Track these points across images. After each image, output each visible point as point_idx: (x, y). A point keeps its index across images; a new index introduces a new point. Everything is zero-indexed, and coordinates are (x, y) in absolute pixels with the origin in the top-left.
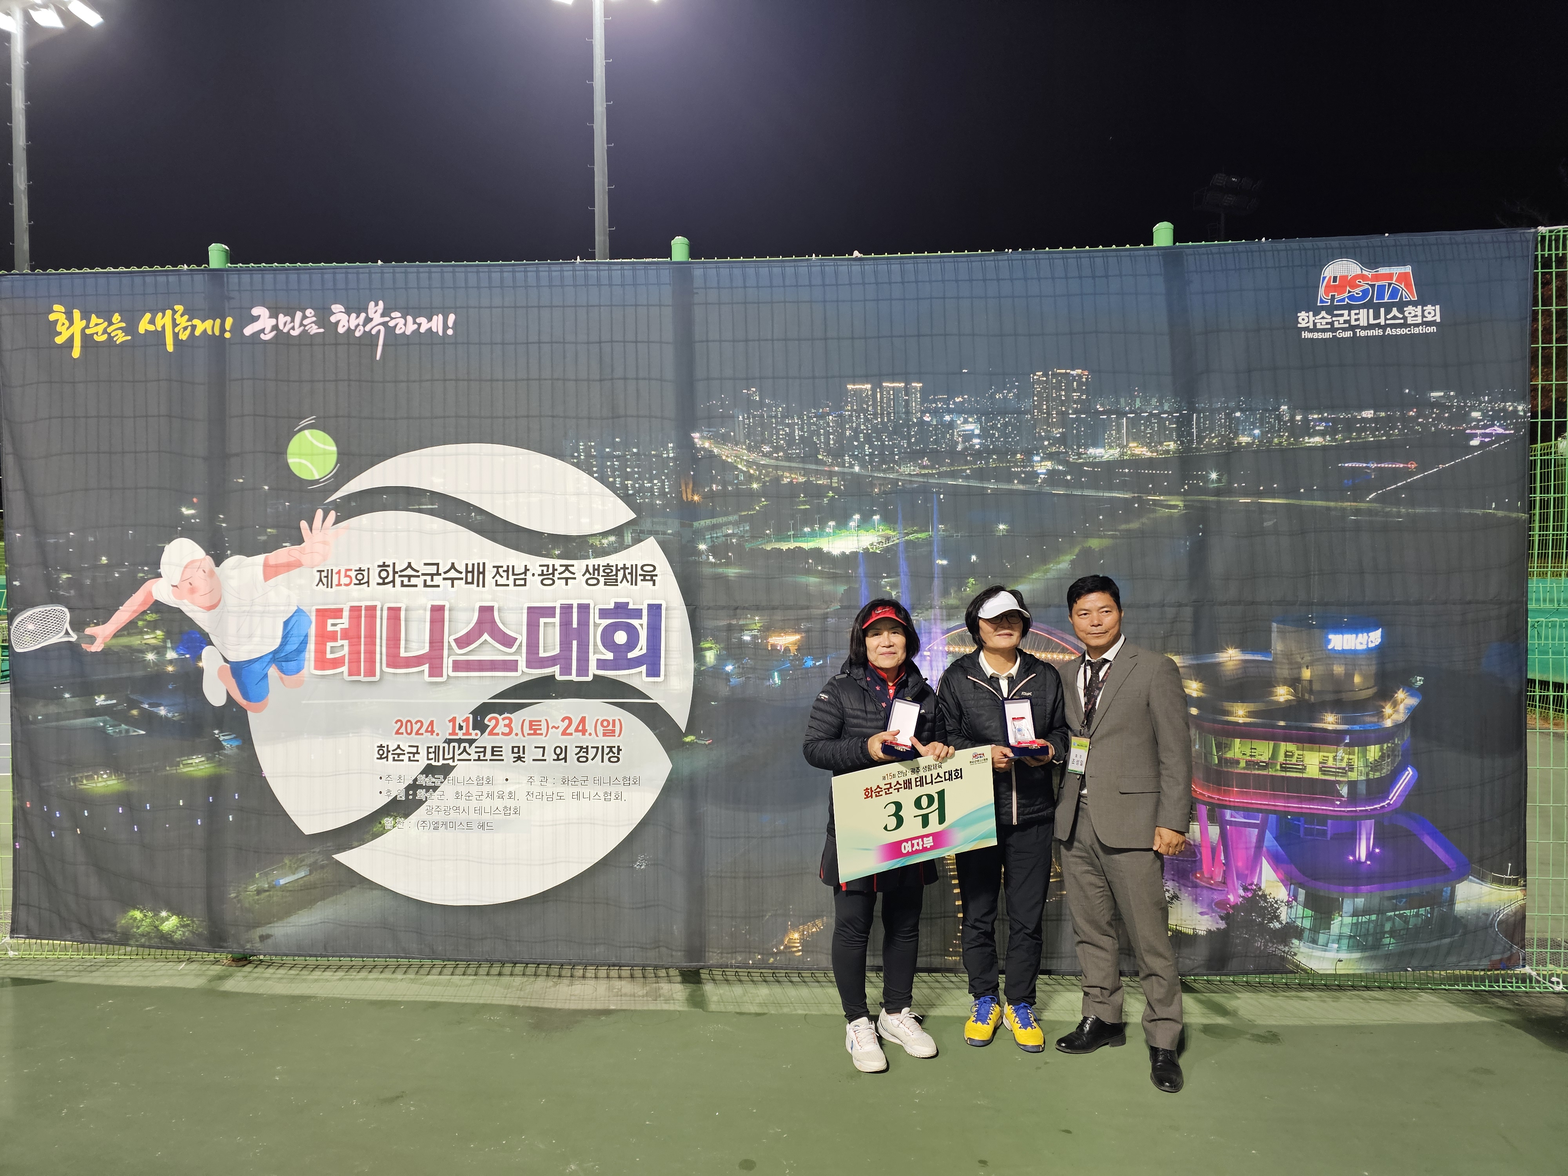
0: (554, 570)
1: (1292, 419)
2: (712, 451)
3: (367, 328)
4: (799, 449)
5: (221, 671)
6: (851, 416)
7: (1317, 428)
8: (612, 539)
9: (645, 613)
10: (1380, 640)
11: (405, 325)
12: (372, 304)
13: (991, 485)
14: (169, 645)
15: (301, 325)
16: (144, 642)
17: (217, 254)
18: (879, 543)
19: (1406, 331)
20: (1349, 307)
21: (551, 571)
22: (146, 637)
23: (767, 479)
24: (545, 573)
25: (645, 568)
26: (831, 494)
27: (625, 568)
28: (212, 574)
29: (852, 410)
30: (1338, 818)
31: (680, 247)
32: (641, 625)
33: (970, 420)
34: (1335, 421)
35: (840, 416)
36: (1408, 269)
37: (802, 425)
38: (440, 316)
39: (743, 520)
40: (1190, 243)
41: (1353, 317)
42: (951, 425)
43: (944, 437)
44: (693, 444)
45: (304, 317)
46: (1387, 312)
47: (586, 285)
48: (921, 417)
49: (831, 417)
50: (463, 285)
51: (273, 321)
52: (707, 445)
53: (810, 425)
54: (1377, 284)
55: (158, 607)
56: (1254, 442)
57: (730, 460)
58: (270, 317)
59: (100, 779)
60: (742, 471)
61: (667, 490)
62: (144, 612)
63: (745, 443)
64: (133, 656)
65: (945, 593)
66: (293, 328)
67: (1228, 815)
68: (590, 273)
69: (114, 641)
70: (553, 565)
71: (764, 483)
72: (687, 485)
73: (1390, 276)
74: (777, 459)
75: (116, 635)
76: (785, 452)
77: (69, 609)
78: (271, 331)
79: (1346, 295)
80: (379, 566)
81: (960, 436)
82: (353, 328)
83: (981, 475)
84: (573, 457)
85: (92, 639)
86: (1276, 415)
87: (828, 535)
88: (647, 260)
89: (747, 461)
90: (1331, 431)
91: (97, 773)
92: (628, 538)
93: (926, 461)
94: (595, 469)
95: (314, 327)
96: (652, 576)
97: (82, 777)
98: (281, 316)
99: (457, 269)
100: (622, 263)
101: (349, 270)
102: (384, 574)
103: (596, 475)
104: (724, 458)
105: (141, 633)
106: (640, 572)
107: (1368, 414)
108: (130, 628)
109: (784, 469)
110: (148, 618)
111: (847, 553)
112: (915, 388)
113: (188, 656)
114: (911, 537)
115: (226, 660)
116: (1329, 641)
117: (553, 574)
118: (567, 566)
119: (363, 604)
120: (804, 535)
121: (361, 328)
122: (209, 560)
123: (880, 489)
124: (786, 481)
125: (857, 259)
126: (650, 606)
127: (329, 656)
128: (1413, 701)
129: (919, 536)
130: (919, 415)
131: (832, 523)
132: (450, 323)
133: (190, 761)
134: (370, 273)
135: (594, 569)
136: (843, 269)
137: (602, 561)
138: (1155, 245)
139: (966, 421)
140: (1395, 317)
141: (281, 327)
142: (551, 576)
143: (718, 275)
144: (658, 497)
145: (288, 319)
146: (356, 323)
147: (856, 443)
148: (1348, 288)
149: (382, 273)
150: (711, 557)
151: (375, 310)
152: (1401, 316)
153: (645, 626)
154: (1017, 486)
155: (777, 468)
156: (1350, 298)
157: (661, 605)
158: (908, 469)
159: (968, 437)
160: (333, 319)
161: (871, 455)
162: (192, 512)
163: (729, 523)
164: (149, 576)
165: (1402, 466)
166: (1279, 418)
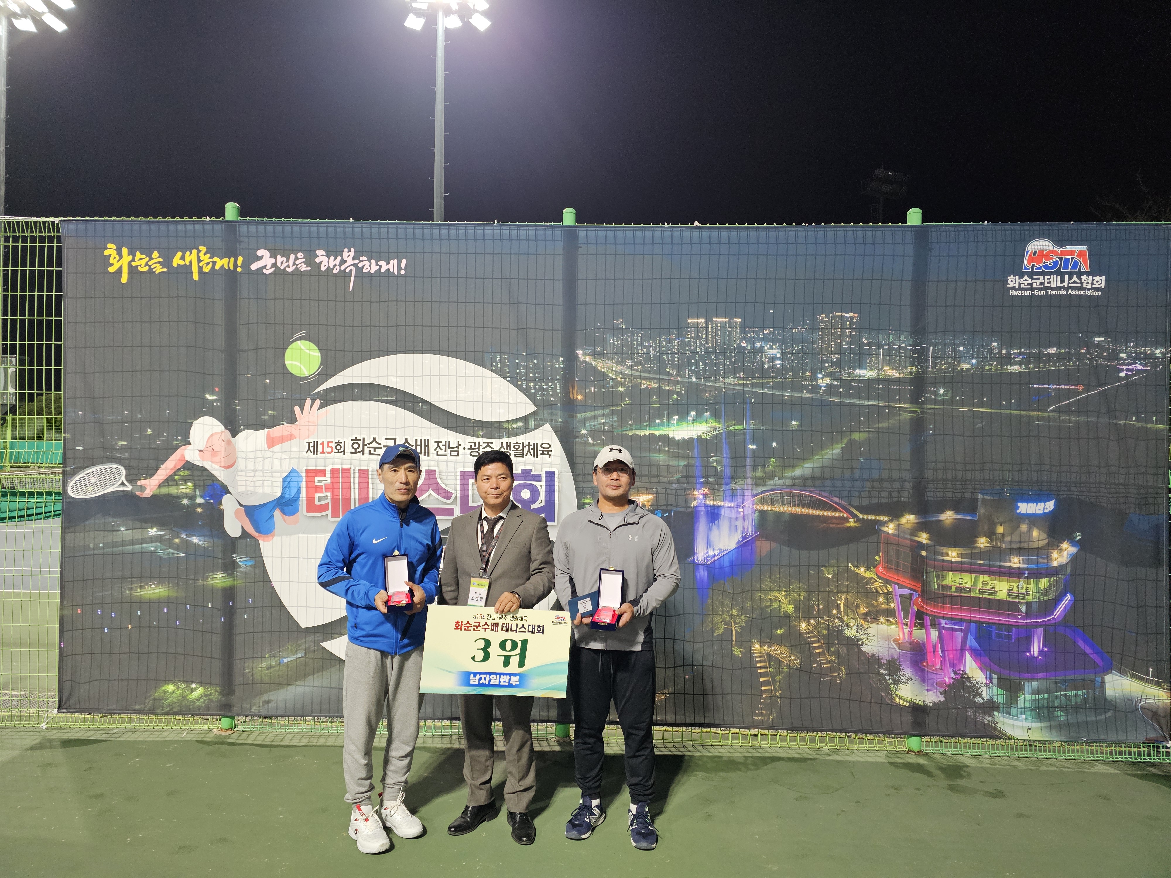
0: (479, 445)
1: (1000, 352)
2: (591, 364)
3: (343, 268)
4: (653, 364)
5: (237, 512)
6: (690, 342)
7: (1016, 359)
8: (520, 424)
9: (543, 479)
10: (1053, 507)
11: (370, 266)
12: (346, 250)
13: (788, 394)
14: (198, 493)
15: (294, 264)
16: (180, 491)
17: (231, 210)
18: (709, 432)
19: (1082, 293)
20: (1043, 274)
21: (477, 446)
22: (181, 487)
23: (630, 385)
24: (473, 447)
25: (544, 446)
26: (675, 396)
27: (529, 445)
28: (229, 443)
29: (691, 338)
30: (1018, 626)
31: (569, 215)
32: (541, 486)
33: (774, 347)
34: (1029, 355)
35: (682, 341)
36: (1085, 248)
37: (656, 347)
38: (396, 260)
39: (613, 413)
40: (934, 223)
41: (1046, 280)
42: (761, 350)
43: (755, 357)
44: (577, 357)
45: (297, 258)
46: (1070, 278)
47: (501, 240)
48: (740, 343)
49: (676, 342)
50: (412, 237)
51: (273, 261)
52: (587, 359)
53: (660, 346)
54: (1064, 257)
55: (189, 466)
56: (972, 368)
57: (603, 370)
58: (270, 257)
59: (150, 588)
60: (612, 379)
61: (558, 391)
62: (179, 469)
63: (613, 359)
64: (172, 501)
65: (755, 467)
66: (288, 266)
67: (943, 622)
68: (504, 232)
69: (158, 491)
70: (479, 443)
71: (628, 387)
72: (573, 388)
73: (1072, 253)
74: (637, 370)
75: (160, 486)
76: (643, 366)
77: (125, 467)
78: (271, 268)
79: (1042, 264)
80: (352, 440)
81: (766, 358)
82: (331, 267)
83: (782, 386)
84: (492, 366)
85: (143, 488)
86: (988, 349)
87: (673, 425)
88: (546, 224)
89: (615, 371)
90: (1026, 361)
91: (147, 584)
92: (532, 424)
93: (742, 375)
94: (508, 375)
95: (304, 266)
96: (548, 451)
97: (136, 587)
98: (279, 257)
99: (408, 226)
100: (527, 226)
101: (329, 225)
102: (356, 446)
103: (508, 379)
104: (599, 368)
105: (177, 485)
106: (540, 448)
107: (1052, 350)
108: (169, 481)
109: (641, 378)
110: (182, 473)
111: (686, 439)
112: (735, 322)
113: (212, 501)
114: (732, 428)
115: (241, 505)
116: (1018, 507)
117: (478, 448)
118: (488, 443)
119: (340, 467)
120: (655, 425)
121: (338, 267)
122: (228, 433)
123: (710, 394)
124: (643, 387)
125: (697, 227)
126: (546, 472)
127: (317, 503)
128: (1073, 550)
129: (736, 427)
130: (738, 341)
131: (675, 417)
132: (403, 266)
133: (215, 576)
134: (344, 227)
135: (507, 446)
136: (686, 234)
137: (513, 440)
138: (909, 223)
139: (771, 348)
140: (1075, 282)
141: (279, 265)
142: (477, 450)
143: (596, 236)
144: (552, 396)
145: (285, 259)
146: (334, 263)
147: (693, 361)
148: (1044, 260)
149: (353, 227)
150: (590, 439)
151: (348, 255)
152: (1079, 282)
153: (544, 487)
154: (806, 395)
155: (636, 377)
156: (1044, 267)
157: (554, 472)
158: (730, 380)
159: (772, 359)
160: (317, 260)
161: (704, 370)
162: (215, 398)
163: (604, 415)
164: (182, 443)
165: (1074, 387)
166: (991, 351)
